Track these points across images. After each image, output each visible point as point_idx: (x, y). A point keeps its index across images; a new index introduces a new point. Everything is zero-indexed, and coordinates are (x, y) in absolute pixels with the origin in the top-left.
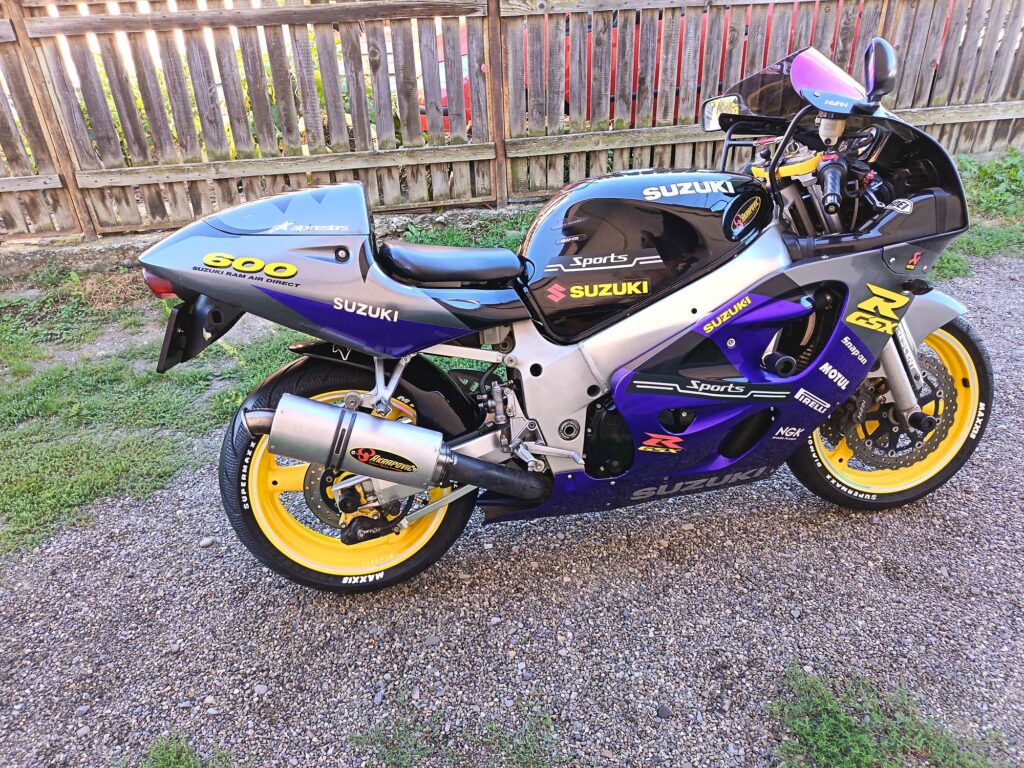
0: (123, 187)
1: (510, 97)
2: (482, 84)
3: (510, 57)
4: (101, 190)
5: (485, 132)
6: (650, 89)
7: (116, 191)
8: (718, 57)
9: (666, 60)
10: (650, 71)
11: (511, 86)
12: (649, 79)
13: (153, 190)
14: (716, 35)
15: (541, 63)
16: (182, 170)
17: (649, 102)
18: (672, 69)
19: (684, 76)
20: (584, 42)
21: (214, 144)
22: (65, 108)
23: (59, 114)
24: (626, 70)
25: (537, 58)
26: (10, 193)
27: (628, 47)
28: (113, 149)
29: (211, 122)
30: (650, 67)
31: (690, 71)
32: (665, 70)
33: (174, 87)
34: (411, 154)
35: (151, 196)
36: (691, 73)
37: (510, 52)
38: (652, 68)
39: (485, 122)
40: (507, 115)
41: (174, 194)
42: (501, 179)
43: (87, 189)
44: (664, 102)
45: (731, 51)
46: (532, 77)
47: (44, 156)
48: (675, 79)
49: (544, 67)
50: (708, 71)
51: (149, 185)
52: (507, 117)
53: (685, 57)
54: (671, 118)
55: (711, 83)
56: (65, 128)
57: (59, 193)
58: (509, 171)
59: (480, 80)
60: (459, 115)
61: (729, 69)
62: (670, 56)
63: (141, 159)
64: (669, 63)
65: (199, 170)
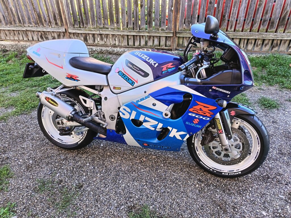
0: (78, 33)
1: (180, 18)
2: (171, 13)
3: (181, 6)
4: (74, 33)
5: (171, 28)
6: (226, 19)
7: (77, 34)
8: (253, 10)
9: (234, 10)
10: (227, 13)
11: (180, 15)
12: (227, 16)
13: (85, 35)
14: (253, 2)
15: (191, 8)
16: (91, 31)
17: (226, 23)
18: (235, 13)
19: (240, 16)
20: (206, 3)
21: (99, 24)
22: (67, 12)
23: (66, 13)
24: (219, 12)
25: (189, 7)
26: (55, 32)
27: (220, 5)
28: (77, 23)
29: (99, 19)
30: (227, 12)
31: (242, 14)
32: (233, 13)
33: (91, 8)
34: (149, 32)
35: (84, 36)
36: (242, 15)
37: (181, 4)
38: (228, 12)
39: (171, 25)
40: (178, 23)
41: (89, 36)
42: (174, 42)
43: (71, 33)
44: (231, 24)
45: (258, 8)
46: (187, 13)
47: (62, 24)
48: (236, 17)
49: (191, 10)
50: (249, 15)
51: (84, 34)
52: (178, 24)
53: (241, 9)
54: (233, 29)
55: (249, 19)
56: (67, 17)
57: (65, 33)
58: (177, 40)
59: (171, 12)
60: (164, 22)
61: (257, 15)
62: (235, 9)
63: (83, 26)
64: (235, 11)
65: (95, 31)
